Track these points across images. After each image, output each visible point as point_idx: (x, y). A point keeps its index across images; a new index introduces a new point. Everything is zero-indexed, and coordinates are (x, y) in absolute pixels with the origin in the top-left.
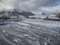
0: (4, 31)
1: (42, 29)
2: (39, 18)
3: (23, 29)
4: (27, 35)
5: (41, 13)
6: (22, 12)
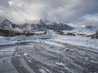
0: (25, 55)
2: (81, 35)
4: (61, 63)
5: (84, 26)
6: (52, 24)
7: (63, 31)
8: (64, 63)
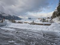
7: (15, 21)
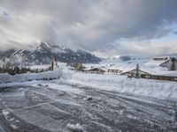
1: (123, 105)
3: (64, 107)
4: (78, 125)
5: (117, 57)
6: (65, 52)
7: (84, 65)
8: (81, 124)
